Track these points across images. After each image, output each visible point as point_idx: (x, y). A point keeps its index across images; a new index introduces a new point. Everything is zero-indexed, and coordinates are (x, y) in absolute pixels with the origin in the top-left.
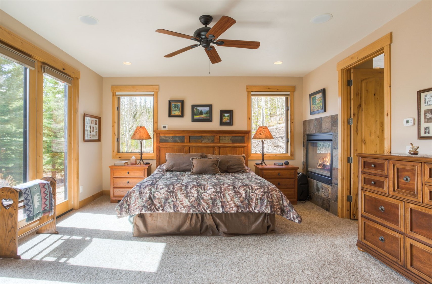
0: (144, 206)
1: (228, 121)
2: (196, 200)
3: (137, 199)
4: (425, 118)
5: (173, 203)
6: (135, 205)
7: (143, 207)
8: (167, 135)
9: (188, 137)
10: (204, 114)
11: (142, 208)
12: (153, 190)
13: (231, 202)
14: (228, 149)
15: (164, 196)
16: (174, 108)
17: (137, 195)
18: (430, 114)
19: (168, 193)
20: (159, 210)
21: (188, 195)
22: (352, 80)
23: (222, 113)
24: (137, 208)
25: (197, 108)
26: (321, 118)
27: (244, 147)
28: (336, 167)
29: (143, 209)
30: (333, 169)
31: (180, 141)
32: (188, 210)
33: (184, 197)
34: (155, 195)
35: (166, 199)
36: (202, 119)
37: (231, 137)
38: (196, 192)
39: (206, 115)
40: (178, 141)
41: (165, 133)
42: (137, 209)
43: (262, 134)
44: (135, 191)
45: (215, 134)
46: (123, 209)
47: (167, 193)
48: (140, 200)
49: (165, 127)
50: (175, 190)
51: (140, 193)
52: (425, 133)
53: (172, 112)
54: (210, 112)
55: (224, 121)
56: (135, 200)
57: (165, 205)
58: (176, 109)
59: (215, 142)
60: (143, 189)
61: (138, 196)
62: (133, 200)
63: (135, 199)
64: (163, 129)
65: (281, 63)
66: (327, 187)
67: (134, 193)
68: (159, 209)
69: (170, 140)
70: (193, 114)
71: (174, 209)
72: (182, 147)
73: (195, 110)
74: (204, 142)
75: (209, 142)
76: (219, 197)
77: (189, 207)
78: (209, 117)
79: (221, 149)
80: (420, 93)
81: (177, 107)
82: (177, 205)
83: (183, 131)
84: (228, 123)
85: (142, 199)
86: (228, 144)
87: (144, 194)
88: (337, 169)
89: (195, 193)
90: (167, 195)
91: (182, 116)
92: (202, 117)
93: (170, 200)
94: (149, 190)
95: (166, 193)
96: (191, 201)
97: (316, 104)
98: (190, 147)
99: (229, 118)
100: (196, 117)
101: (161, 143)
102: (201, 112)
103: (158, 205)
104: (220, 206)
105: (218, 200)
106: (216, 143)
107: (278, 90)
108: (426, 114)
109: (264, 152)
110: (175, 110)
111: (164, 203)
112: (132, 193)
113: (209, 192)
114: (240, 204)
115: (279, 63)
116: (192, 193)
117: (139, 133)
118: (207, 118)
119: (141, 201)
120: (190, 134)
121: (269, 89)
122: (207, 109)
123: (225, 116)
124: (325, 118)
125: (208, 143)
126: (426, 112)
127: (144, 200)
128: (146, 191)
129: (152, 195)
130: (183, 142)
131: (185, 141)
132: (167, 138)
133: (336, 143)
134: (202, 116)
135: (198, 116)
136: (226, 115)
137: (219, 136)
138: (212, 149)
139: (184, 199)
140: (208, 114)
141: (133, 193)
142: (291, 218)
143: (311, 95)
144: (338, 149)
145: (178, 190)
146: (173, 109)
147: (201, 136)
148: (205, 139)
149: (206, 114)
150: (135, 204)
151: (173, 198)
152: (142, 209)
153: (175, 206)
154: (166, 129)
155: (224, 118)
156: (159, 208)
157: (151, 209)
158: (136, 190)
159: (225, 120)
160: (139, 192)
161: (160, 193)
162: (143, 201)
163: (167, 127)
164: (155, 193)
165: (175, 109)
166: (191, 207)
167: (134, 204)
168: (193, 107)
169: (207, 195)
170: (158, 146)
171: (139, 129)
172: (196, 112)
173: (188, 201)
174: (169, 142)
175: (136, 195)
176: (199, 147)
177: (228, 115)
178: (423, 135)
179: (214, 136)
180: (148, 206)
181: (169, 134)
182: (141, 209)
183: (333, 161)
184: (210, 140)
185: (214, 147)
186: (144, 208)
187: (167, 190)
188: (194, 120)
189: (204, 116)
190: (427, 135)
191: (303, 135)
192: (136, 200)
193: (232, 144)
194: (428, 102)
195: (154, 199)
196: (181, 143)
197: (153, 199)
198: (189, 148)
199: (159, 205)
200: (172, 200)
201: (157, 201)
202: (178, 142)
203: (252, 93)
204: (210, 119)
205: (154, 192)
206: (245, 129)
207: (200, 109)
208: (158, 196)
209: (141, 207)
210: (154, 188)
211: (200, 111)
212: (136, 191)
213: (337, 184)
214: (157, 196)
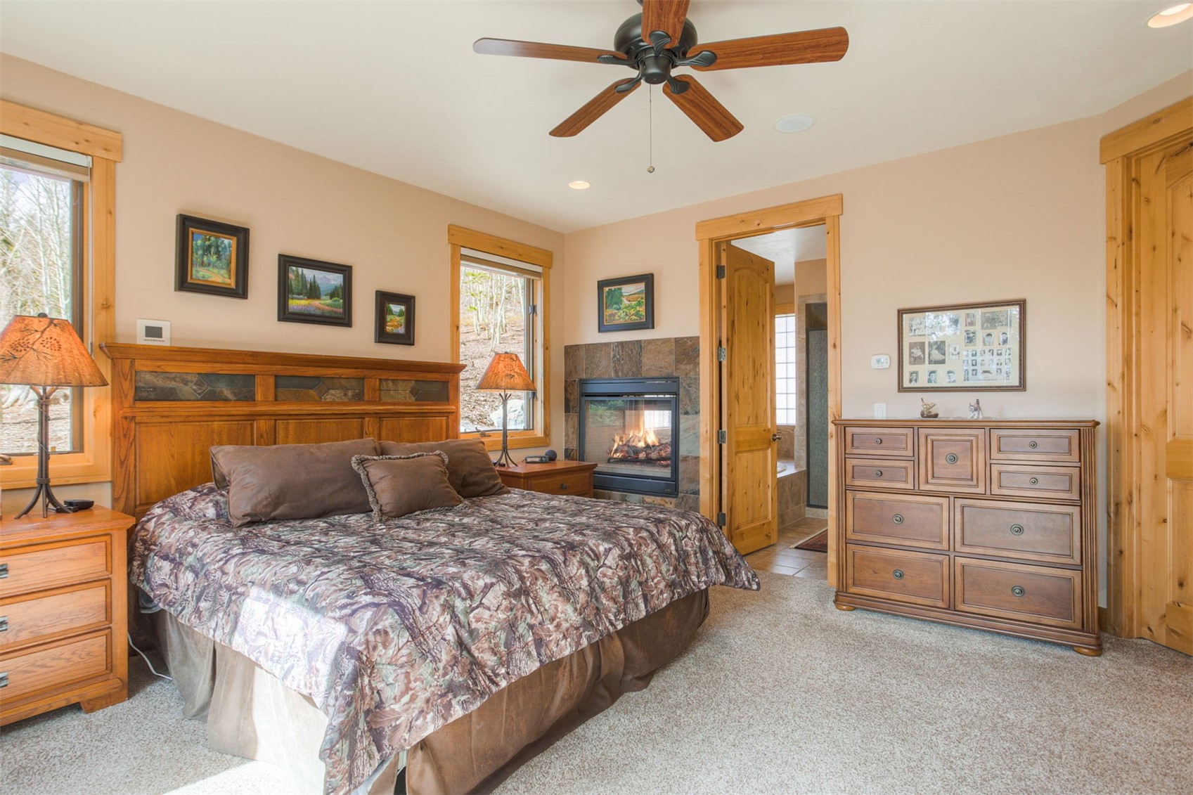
0: (451, 689)
1: (402, 330)
2: (590, 599)
3: (412, 666)
4: (910, 356)
5: (533, 634)
6: (412, 699)
7: (450, 695)
8: (173, 368)
9: (271, 381)
10: (326, 295)
11: (446, 700)
12: (459, 605)
13: (658, 578)
14: (405, 421)
15: (502, 616)
16: (203, 255)
17: (404, 651)
18: (920, 350)
19: (514, 602)
20: (498, 679)
21: (565, 588)
22: (724, 266)
23: (384, 299)
24: (422, 711)
25: (300, 270)
26: (637, 341)
27: (447, 414)
28: (690, 455)
29: (454, 702)
30: (680, 458)
31: (235, 395)
32: (576, 642)
33: (560, 599)
34: (474, 625)
35: (512, 626)
36: (318, 312)
37: (413, 382)
38: (583, 571)
39: (329, 301)
40: (227, 393)
41: (164, 360)
42: (427, 713)
43: (516, 376)
44: (386, 633)
45: (366, 372)
46: (359, 745)
47: (511, 602)
48: (425, 670)
49: (154, 332)
50: (528, 584)
51: (416, 634)
52: (911, 381)
53: (194, 272)
54: (346, 292)
55: (389, 329)
56: (402, 677)
57: (510, 653)
58: (214, 258)
59: (366, 398)
60: (417, 613)
61: (410, 654)
62: (391, 680)
63: (403, 671)
64: (142, 340)
65: (587, 185)
66: (663, 503)
67: (385, 647)
68: (497, 675)
69: (188, 390)
70: (284, 291)
71: (539, 654)
72: (245, 418)
73: (291, 276)
74: (329, 398)
75: (346, 400)
76: (634, 572)
77: (577, 629)
78: (341, 310)
79: (384, 422)
80: (902, 314)
81: (217, 252)
82: (546, 636)
83: (251, 355)
84: (402, 335)
85: (435, 660)
86: (405, 404)
87: (431, 633)
88: (697, 458)
89: (581, 575)
90: (511, 609)
91: (240, 290)
92: (318, 308)
93: (522, 628)
94: (444, 610)
95: (505, 603)
96: (578, 606)
97: (622, 306)
98: (276, 416)
99: (402, 320)
100: (296, 304)
101: (138, 404)
102: (315, 286)
103: (489, 663)
104: (639, 598)
105: (634, 581)
106: (369, 402)
107: (520, 255)
108: (912, 350)
109: (508, 428)
110: (209, 264)
111: (506, 645)
112: (375, 648)
113: (610, 561)
114: (673, 576)
115: (580, 185)
116: (574, 579)
117: (49, 351)
118: (336, 312)
119: (429, 671)
120: (277, 369)
121: (502, 248)
122: (336, 279)
123: (391, 312)
124: (649, 342)
125: (343, 404)
126: (912, 346)
127: (444, 662)
128: (434, 619)
129: (464, 627)
130: (250, 398)
131: (259, 397)
132: (174, 379)
133: (690, 400)
134: (316, 303)
135: (301, 299)
136: (396, 308)
137: (380, 379)
138: (355, 422)
139: (560, 609)
140: (337, 298)
141: (380, 644)
142: (744, 584)
143: (602, 285)
144: (697, 413)
145: (536, 579)
146: (195, 256)
147: (318, 378)
148: (332, 389)
149: (331, 299)
150: (411, 693)
151: (531, 612)
152: (449, 706)
153: (539, 643)
154: (165, 341)
155: (389, 318)
156: (493, 671)
157: (479, 688)
158: (391, 627)
159: (392, 326)
160: (409, 629)
161: (489, 609)
162: (441, 665)
163: (166, 334)
164: (472, 615)
165: (205, 259)
166: (581, 629)
167: (406, 698)
168: (286, 262)
169: (610, 572)
170: (126, 418)
171: (43, 332)
172: (294, 286)
173: (573, 609)
174: (182, 398)
175: (399, 649)
176: (313, 417)
177: (401, 310)
178: (906, 384)
179: (363, 379)
180: (466, 681)
181: (182, 364)
182: (443, 707)
183: (681, 442)
184: (350, 393)
185: (362, 416)
186: (455, 697)
187: (506, 589)
188: (285, 315)
189: (323, 304)
190: (913, 385)
191: (566, 381)
192: (407, 674)
193: (417, 405)
194: (915, 330)
195: (473, 640)
196: (240, 403)
197: (471, 644)
198: (273, 422)
199: (496, 658)
200: (528, 624)
201: (486, 645)
202: (227, 400)
203: (464, 251)
204: (343, 319)
205: (467, 612)
206: (446, 359)
207: (309, 274)
208: (483, 626)
209: (442, 696)
210: (460, 595)
211: (311, 284)
212: (389, 630)
213: (697, 493)
214: (480, 626)
